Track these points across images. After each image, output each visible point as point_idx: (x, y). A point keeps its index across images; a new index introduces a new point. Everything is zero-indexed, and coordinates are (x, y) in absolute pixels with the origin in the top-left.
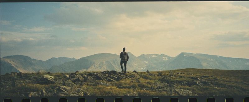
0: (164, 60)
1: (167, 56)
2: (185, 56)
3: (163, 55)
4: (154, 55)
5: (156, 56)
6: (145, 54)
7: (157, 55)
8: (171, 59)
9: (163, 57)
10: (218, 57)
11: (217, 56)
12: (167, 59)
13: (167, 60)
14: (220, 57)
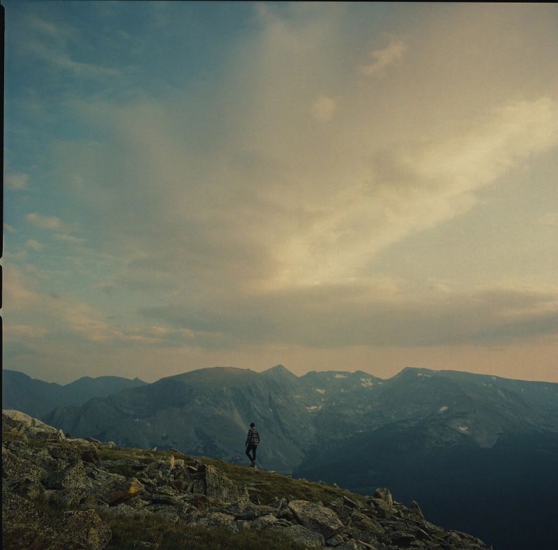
0: (364, 385)
1: (372, 376)
2: (421, 376)
3: (360, 374)
4: (340, 373)
5: (342, 376)
6: (317, 371)
7: (344, 373)
8: (380, 383)
9: (363, 380)
10: (493, 378)
11: (491, 376)
12: (370, 384)
13: (371, 386)
14: (498, 378)
